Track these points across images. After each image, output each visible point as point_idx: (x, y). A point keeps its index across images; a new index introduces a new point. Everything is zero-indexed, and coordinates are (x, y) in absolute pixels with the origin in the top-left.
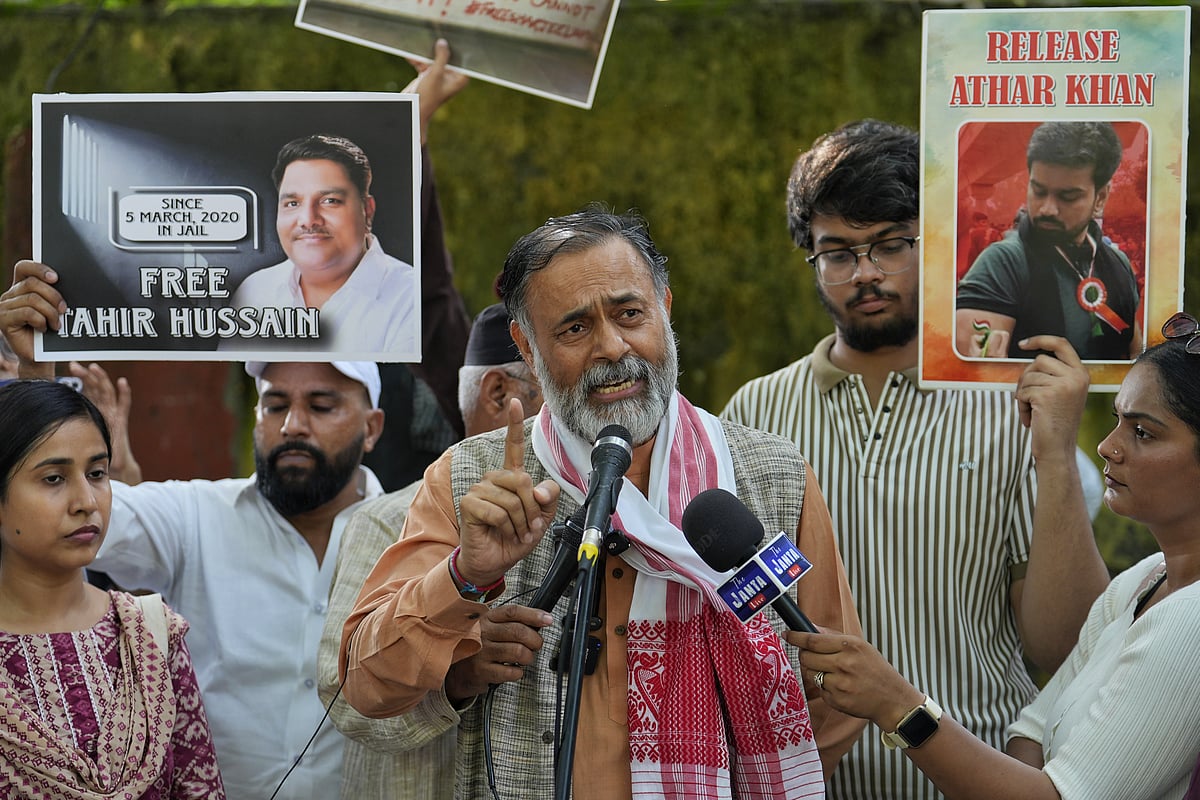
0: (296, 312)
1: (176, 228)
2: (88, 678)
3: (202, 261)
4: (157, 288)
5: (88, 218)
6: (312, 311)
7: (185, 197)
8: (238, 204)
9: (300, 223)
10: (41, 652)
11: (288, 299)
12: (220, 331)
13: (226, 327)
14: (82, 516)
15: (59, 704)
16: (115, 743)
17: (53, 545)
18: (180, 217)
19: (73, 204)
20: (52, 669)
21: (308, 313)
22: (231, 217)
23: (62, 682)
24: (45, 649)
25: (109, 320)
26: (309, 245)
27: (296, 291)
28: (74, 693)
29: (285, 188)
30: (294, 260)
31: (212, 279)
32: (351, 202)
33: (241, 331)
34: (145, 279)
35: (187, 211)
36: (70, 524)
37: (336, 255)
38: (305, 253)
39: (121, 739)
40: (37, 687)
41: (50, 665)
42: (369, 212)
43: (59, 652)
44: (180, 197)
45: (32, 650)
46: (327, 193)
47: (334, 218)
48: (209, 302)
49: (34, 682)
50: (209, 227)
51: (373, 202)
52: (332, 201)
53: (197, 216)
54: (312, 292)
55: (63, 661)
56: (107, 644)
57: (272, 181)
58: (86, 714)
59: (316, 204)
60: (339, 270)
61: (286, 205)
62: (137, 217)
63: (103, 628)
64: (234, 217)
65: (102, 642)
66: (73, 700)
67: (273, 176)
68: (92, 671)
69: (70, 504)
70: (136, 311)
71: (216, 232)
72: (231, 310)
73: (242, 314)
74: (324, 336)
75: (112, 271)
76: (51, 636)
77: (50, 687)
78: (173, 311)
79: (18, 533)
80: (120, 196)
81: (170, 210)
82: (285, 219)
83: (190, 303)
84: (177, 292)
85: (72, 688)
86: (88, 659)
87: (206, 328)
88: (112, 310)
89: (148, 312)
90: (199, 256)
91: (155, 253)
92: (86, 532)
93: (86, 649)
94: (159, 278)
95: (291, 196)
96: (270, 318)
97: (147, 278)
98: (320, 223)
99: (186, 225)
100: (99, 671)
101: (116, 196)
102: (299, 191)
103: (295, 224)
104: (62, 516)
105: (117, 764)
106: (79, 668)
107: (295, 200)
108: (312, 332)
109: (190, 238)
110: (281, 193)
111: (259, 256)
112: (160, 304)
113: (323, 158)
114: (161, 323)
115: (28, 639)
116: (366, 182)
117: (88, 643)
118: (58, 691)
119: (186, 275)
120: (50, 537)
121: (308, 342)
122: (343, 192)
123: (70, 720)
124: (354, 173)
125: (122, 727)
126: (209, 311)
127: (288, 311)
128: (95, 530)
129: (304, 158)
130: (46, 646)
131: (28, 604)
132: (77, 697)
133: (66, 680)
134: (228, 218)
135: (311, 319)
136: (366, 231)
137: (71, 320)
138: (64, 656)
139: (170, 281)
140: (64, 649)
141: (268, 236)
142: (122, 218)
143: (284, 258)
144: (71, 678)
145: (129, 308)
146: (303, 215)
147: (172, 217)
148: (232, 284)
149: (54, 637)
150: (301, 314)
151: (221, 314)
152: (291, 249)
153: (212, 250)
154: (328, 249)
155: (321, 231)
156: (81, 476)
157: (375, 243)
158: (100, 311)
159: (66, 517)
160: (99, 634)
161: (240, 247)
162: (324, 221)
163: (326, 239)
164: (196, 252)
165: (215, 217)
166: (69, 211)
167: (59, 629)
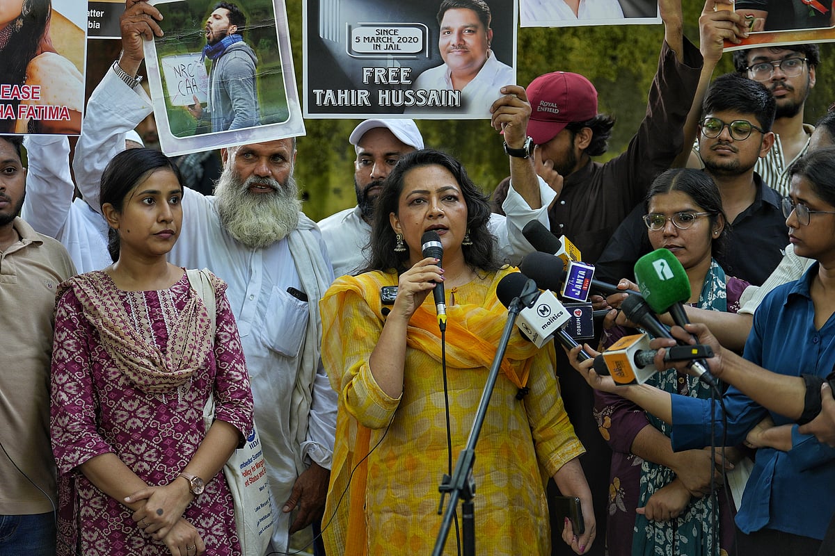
0: (448, 93)
1: (383, 46)
2: (165, 317)
3: (397, 64)
4: (372, 79)
5: (334, 40)
6: (457, 92)
7: (389, 29)
8: (417, 33)
9: (452, 43)
10: (139, 301)
11: (444, 85)
12: (406, 103)
13: (409, 100)
14: (164, 224)
15: (148, 331)
16: (177, 348)
17: (147, 238)
18: (385, 40)
19: (325, 32)
20: (145, 311)
21: (455, 93)
22: (413, 40)
23: (150, 318)
24: (141, 299)
25: (344, 96)
26: (457, 55)
27: (449, 81)
28: (157, 325)
29: (444, 24)
30: (448, 64)
31: (402, 74)
32: (479, 32)
33: (417, 103)
34: (365, 73)
35: (389, 36)
36: (158, 228)
37: (471, 61)
38: (454, 60)
39: (180, 346)
40: (136, 321)
41: (144, 309)
42: (490, 37)
43: (149, 301)
44: (386, 29)
45: (134, 300)
46: (467, 27)
47: (470, 40)
48: (401, 87)
49: (134, 318)
50: (401, 45)
51: (491, 31)
52: (469, 31)
53: (395, 39)
54: (457, 81)
55: (151, 306)
56: (178, 297)
57: (436, 19)
58: (164, 336)
59: (460, 33)
60: (472, 69)
61: (444, 34)
62: (362, 39)
63: (176, 289)
64: (416, 40)
65: (175, 296)
66: (156, 328)
67: (437, 17)
68: (168, 312)
69: (158, 216)
70: (359, 91)
71: (406, 48)
72: (412, 91)
73: (418, 94)
74: (463, 105)
75: (347, 69)
76: (145, 292)
77: (143, 321)
78: (380, 91)
79: (129, 231)
80: (352, 28)
81: (380, 36)
82: (443, 41)
83: (389, 87)
84: (383, 81)
85: (156, 322)
86: (166, 306)
87: (398, 101)
88: (346, 91)
89: (366, 92)
90: (395, 61)
91: (370, 60)
92: (166, 233)
93: (165, 300)
94: (373, 73)
95: (447, 28)
96: (433, 95)
97: (366, 73)
98: (462, 43)
99: (389, 44)
100: (172, 312)
101: (350, 28)
102: (451, 25)
103: (449, 44)
104: (154, 222)
105: (177, 359)
106: (160, 311)
107: (449, 31)
108: (456, 104)
109: (391, 51)
110: (441, 27)
111: (428, 61)
112: (373, 87)
113: (464, 7)
114: (373, 98)
115: (132, 294)
116: (488, 21)
117: (166, 296)
118: (148, 323)
119: (388, 72)
120: (146, 234)
121: (454, 109)
122: (476, 27)
123: (154, 339)
124: (482, 16)
125: (181, 339)
126: (400, 91)
127: (444, 92)
128: (172, 233)
129: (454, 7)
130: (142, 298)
131: (135, 275)
132: (159, 327)
133: (153, 317)
134: (412, 41)
135: (456, 97)
136: (488, 48)
137: (323, 96)
138: (152, 304)
139: (379, 75)
140: (152, 300)
141: (434, 50)
142: (354, 40)
143: (444, 63)
144: (156, 316)
145: (356, 90)
146: (453, 39)
147: (381, 40)
148: (414, 77)
149: (146, 293)
150: (451, 93)
151: (407, 93)
152: (446, 58)
153: (402, 57)
154: (467, 58)
155: (463, 48)
156: (165, 201)
157: (492, 54)
158: (339, 91)
159: (156, 223)
160: (174, 292)
161: (418, 56)
162: (464, 42)
163: (465, 52)
164: (394, 59)
165: (405, 40)
166: (324, 36)
167: (151, 289)
